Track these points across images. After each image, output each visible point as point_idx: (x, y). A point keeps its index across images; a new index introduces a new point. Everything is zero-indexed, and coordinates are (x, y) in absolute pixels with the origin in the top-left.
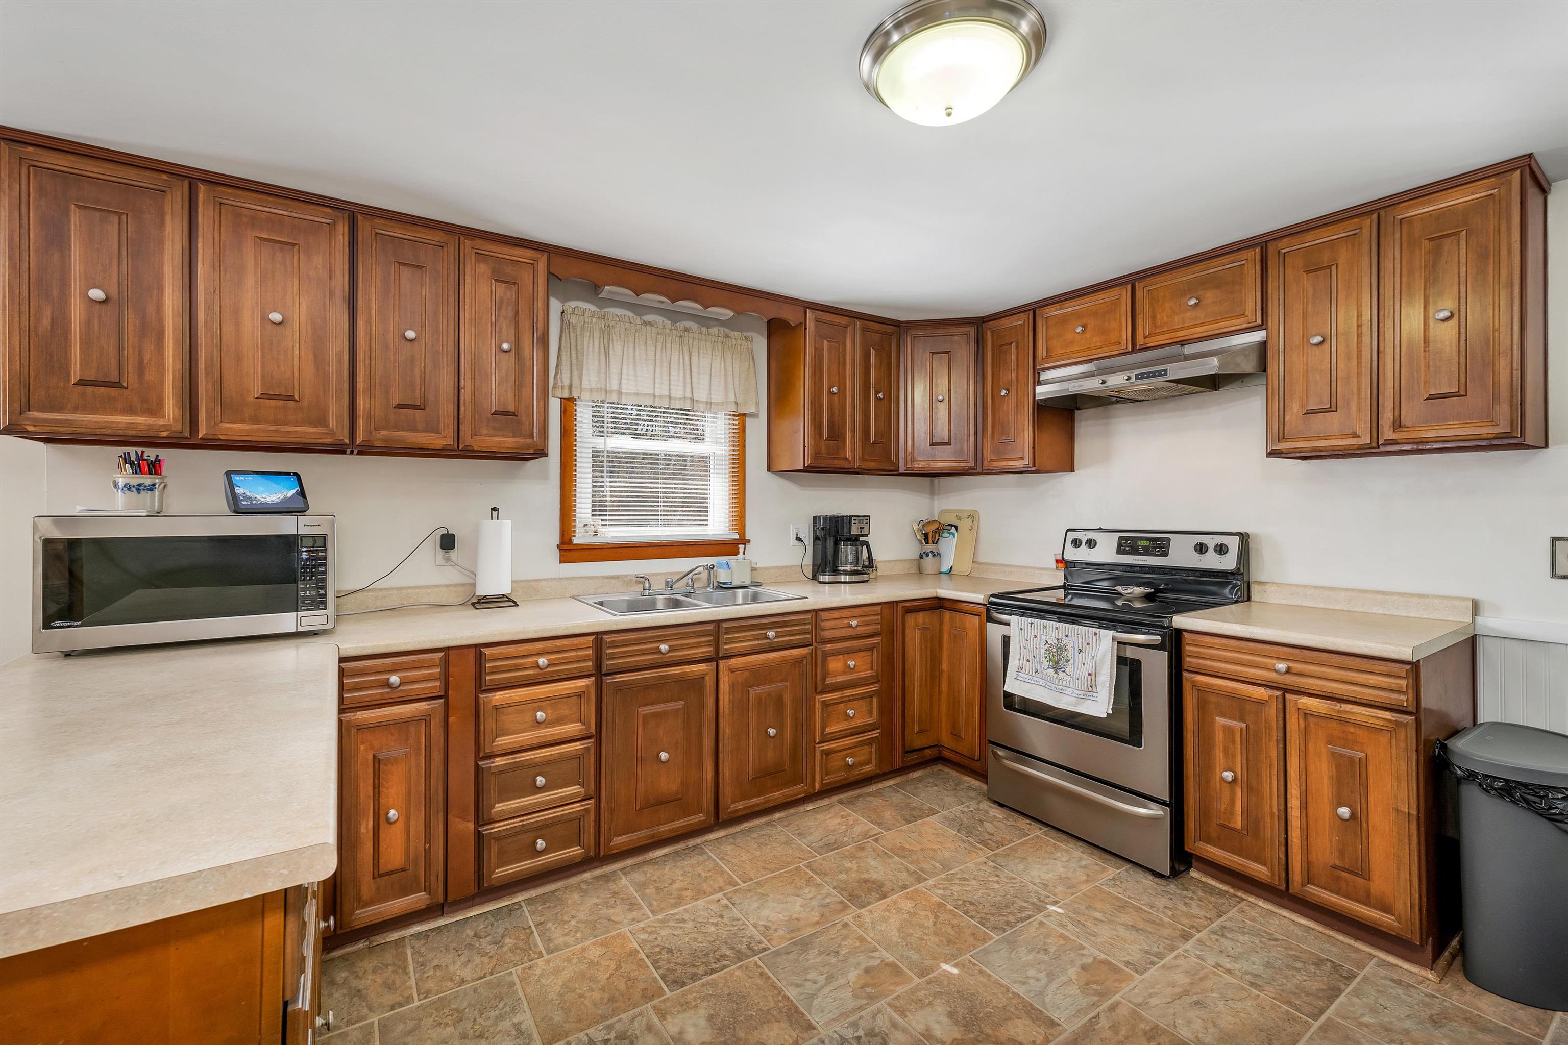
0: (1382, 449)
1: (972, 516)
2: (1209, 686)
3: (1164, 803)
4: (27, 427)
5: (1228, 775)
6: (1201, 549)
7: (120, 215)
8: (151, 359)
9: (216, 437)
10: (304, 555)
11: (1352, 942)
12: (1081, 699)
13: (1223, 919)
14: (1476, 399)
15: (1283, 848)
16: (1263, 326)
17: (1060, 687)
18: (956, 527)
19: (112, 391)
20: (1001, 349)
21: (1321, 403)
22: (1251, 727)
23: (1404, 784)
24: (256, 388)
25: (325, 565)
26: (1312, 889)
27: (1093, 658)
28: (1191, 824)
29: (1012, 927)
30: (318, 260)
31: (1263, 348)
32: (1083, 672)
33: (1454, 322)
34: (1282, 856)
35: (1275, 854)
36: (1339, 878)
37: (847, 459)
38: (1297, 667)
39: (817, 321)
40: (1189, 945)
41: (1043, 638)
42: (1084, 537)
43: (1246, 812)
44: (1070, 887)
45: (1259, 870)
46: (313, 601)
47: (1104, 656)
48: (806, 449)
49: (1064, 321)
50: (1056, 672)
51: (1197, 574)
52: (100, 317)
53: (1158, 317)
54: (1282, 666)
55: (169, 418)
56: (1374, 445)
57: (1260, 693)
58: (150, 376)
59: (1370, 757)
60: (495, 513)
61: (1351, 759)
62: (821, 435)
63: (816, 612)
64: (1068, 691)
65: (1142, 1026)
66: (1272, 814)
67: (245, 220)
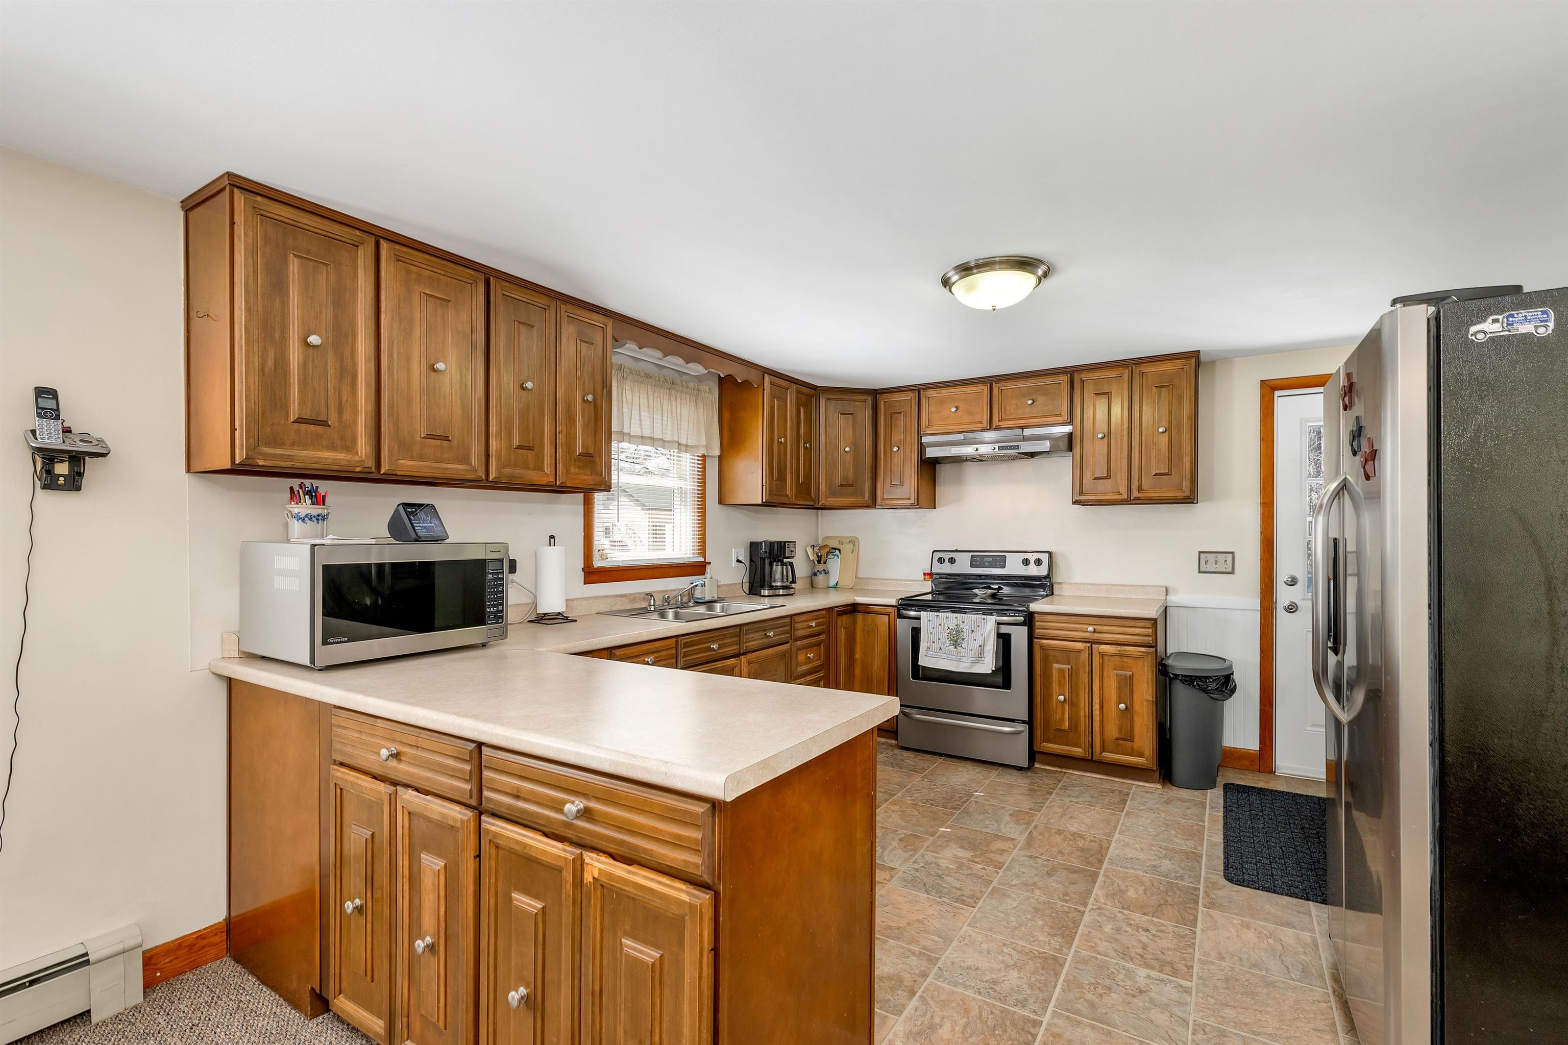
0: (1132, 502)
1: (853, 542)
2: (1049, 645)
3: (1024, 722)
4: (258, 461)
5: (1061, 698)
6: (1026, 562)
7: (327, 265)
8: (347, 400)
9: (394, 473)
10: (490, 577)
11: (1122, 780)
12: (974, 663)
13: (1061, 783)
14: (1174, 478)
15: (1090, 735)
16: (1070, 422)
17: (959, 657)
18: (839, 550)
19: (320, 429)
20: (892, 415)
21: (1103, 474)
22: (1073, 667)
23: (1150, 685)
24: (422, 429)
25: (502, 585)
26: (1105, 754)
27: (982, 635)
28: (1038, 733)
29: (962, 806)
30: (464, 316)
31: (1070, 435)
32: (976, 645)
33: (1167, 433)
34: (1090, 740)
35: (1084, 739)
36: (1118, 745)
37: (788, 496)
38: (1098, 628)
39: (772, 384)
40: (1053, 796)
41: (946, 625)
42: (947, 556)
43: (1070, 719)
44: (978, 783)
45: (1077, 751)
46: (495, 616)
47: (990, 632)
48: (764, 487)
49: (942, 401)
50: (956, 648)
51: (1023, 579)
52: (313, 360)
53: (1008, 408)
54: (1091, 629)
55: (361, 455)
56: (1129, 500)
57: (1079, 646)
58: (347, 416)
59: (1134, 674)
60: (552, 540)
61: (1126, 676)
62: (773, 476)
63: (791, 616)
64: (964, 659)
65: (1053, 831)
66: (1085, 716)
67: (414, 276)
